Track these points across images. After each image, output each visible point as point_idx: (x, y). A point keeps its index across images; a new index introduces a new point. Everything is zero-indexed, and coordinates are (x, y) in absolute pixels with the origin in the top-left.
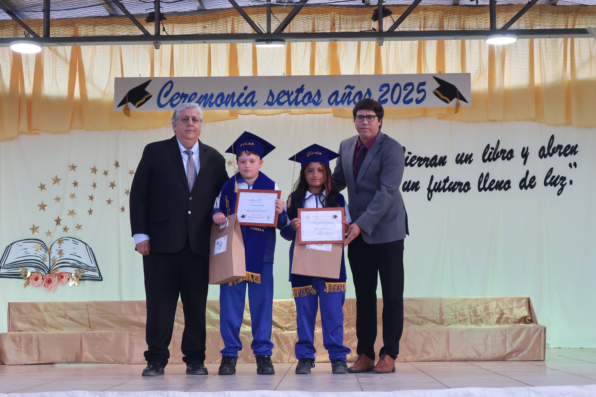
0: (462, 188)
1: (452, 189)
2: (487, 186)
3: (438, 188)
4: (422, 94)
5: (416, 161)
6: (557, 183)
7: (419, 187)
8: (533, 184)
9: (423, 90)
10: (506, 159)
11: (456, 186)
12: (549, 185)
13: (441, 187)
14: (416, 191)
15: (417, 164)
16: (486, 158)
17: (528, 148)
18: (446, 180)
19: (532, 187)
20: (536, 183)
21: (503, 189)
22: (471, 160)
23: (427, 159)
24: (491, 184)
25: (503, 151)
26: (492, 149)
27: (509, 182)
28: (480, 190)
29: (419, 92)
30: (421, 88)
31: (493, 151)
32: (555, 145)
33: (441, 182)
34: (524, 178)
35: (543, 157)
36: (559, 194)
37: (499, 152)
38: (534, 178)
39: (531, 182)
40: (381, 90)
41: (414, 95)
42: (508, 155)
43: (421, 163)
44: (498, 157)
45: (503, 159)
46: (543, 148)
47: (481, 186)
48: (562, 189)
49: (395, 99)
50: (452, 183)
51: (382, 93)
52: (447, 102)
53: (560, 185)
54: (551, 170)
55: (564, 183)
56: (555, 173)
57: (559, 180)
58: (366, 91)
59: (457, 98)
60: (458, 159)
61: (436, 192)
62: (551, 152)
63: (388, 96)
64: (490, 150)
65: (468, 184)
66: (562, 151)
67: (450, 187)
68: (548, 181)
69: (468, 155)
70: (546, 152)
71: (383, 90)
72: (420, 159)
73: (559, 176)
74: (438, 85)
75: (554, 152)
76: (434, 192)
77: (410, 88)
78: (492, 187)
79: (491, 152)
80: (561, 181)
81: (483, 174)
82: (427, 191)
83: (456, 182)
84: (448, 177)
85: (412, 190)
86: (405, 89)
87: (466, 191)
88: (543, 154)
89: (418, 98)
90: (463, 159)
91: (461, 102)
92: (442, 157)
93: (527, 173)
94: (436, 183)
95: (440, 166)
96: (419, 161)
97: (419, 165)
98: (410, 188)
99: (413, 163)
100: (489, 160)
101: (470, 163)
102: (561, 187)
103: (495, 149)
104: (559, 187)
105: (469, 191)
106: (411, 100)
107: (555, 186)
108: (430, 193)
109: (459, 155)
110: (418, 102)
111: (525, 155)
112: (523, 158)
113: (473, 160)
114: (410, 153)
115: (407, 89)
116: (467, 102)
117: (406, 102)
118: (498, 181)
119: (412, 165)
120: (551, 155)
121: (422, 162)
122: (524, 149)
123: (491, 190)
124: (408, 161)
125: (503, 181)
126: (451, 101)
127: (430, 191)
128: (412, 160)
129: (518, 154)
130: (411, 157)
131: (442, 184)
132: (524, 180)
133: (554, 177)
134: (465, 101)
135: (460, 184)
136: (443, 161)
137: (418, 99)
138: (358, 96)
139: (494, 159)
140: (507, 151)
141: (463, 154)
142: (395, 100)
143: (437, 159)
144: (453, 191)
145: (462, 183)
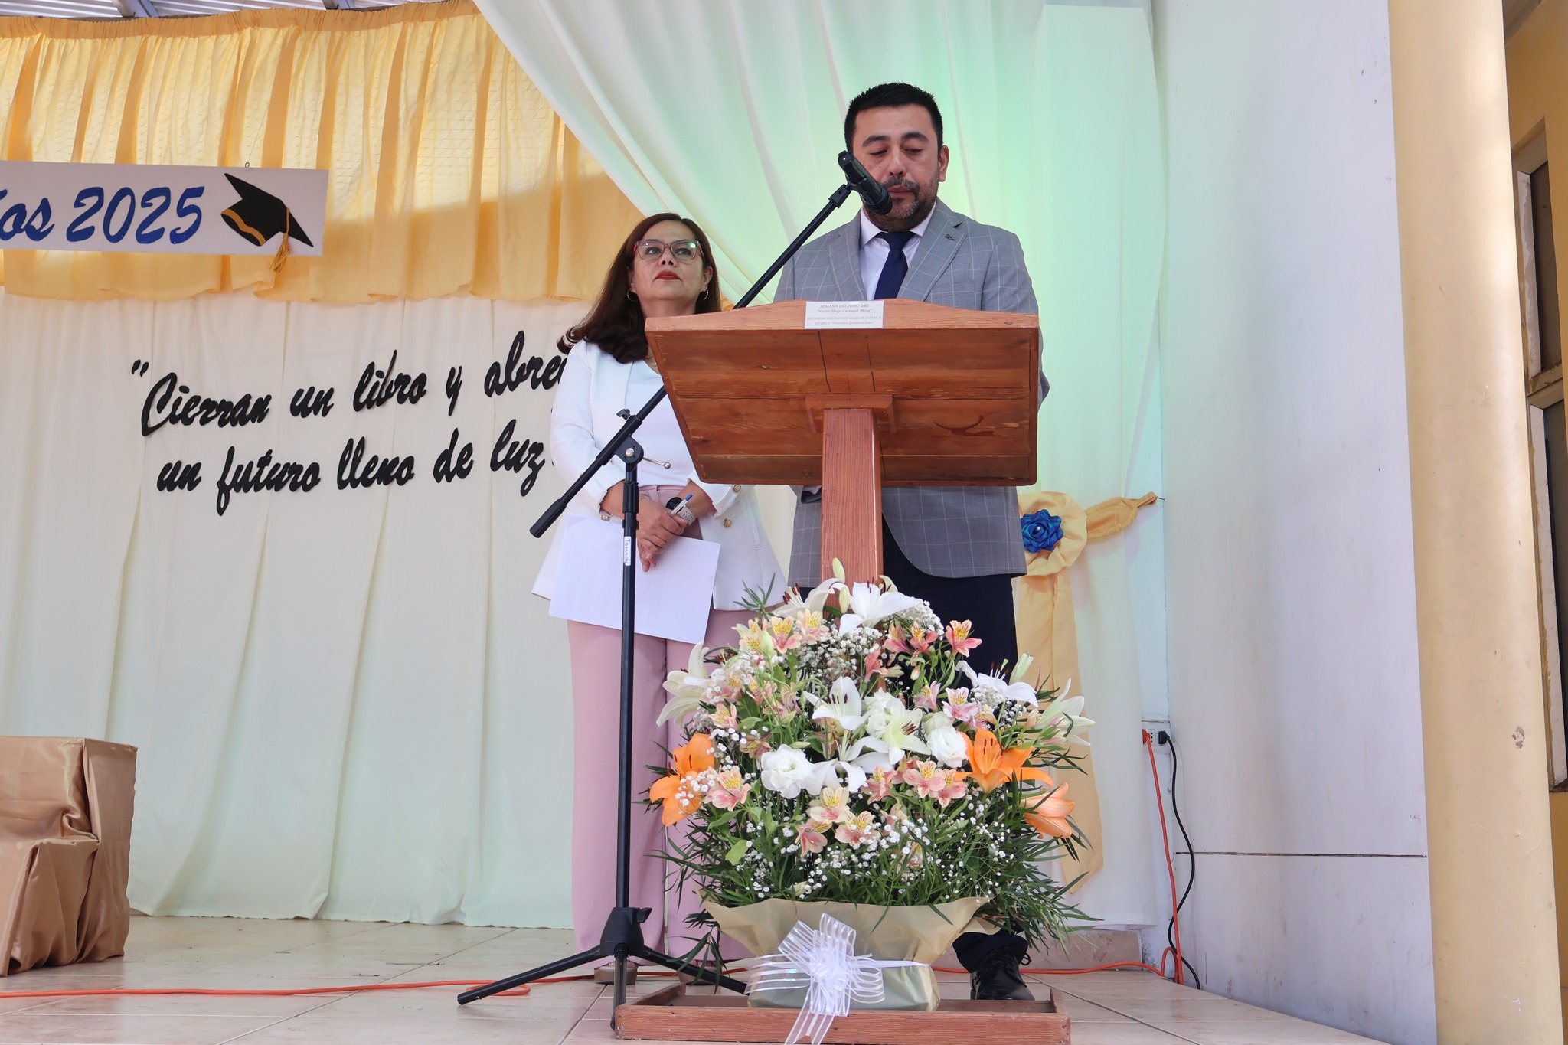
0: (300, 479)
1: (275, 484)
2: (358, 474)
3: (245, 481)
4: (192, 218)
5: (197, 409)
6: (521, 462)
7: (200, 479)
8: (465, 466)
9: (195, 209)
10: (408, 401)
11: (287, 475)
12: (503, 468)
13: (251, 479)
14: (190, 489)
15: (197, 419)
16: (363, 398)
17: (460, 368)
18: (265, 461)
19: (463, 473)
20: (472, 461)
21: (395, 481)
22: (329, 404)
23: (225, 405)
24: (368, 470)
25: (403, 379)
26: (380, 374)
27: (409, 462)
28: (342, 485)
29: (182, 212)
30: (189, 202)
31: (381, 381)
32: (525, 359)
33: (251, 464)
34: (446, 450)
35: (494, 393)
36: (524, 492)
37: (392, 381)
38: (468, 449)
39: (461, 460)
40: (78, 204)
41: (170, 221)
42: (412, 389)
43: (210, 416)
44: (389, 395)
45: (401, 400)
46: (495, 369)
47: (346, 476)
48: (532, 478)
49: (115, 228)
50: (277, 466)
51: (82, 211)
52: (257, 243)
53: (529, 465)
54: (511, 427)
55: (538, 461)
56: (519, 436)
57: (527, 453)
58: (38, 204)
59: (284, 232)
60: (297, 404)
61: (237, 491)
62: (514, 377)
63: (97, 220)
64: (375, 379)
65: (314, 468)
66: (540, 374)
67: (272, 478)
68: (502, 456)
69: (322, 392)
70: (502, 380)
71: (84, 205)
72: (209, 405)
73: (527, 442)
74: (236, 198)
75: (521, 378)
76: (232, 492)
77: (158, 202)
78: (371, 476)
79: (377, 383)
80: (532, 455)
81: (353, 443)
82: (217, 490)
83: (287, 465)
84: (270, 452)
85: (182, 488)
86: (144, 205)
87: (307, 488)
88: (494, 385)
89: (179, 229)
90: (310, 404)
91: (295, 243)
92: (262, 399)
93: (455, 435)
94: (240, 468)
95: (253, 422)
96: (205, 411)
97: (204, 421)
98: (176, 480)
99: (190, 415)
100: (369, 403)
101: (324, 414)
102: (530, 471)
103: (385, 375)
104: (526, 471)
105: (315, 488)
106: (159, 234)
107: (516, 471)
108: (223, 495)
109: (300, 392)
110: (177, 238)
111: (453, 389)
112: (449, 397)
113: (333, 405)
114: (185, 389)
115: (151, 205)
116: (311, 244)
117: (143, 238)
118: (386, 460)
119: (188, 422)
120: (513, 386)
121: (214, 413)
122: (453, 371)
123: (367, 483)
124: (179, 411)
125: (397, 459)
126: (267, 238)
127: (223, 488)
128: (187, 409)
129: (436, 386)
130: (186, 398)
131: (255, 470)
132: (446, 455)
133: (516, 444)
134: (305, 239)
135: (295, 469)
136: (260, 410)
137: (178, 232)
138: (12, 218)
139: (381, 402)
140: (413, 379)
141: (312, 389)
142: (114, 230)
143: (249, 403)
144: (277, 490)
145: (300, 467)
